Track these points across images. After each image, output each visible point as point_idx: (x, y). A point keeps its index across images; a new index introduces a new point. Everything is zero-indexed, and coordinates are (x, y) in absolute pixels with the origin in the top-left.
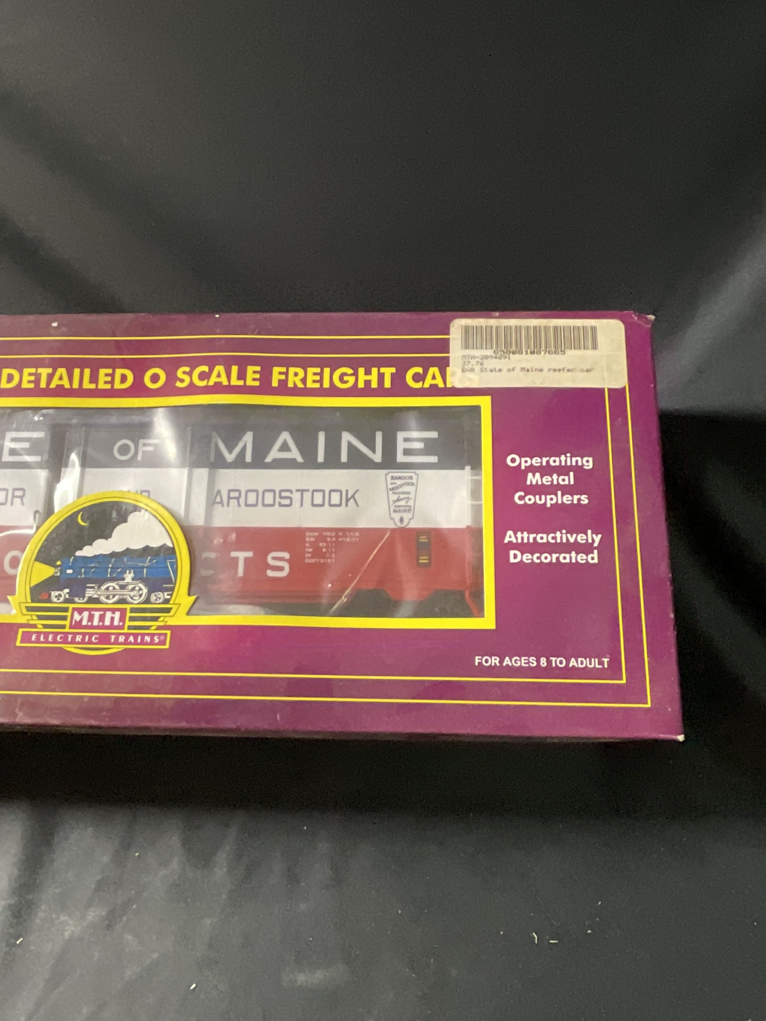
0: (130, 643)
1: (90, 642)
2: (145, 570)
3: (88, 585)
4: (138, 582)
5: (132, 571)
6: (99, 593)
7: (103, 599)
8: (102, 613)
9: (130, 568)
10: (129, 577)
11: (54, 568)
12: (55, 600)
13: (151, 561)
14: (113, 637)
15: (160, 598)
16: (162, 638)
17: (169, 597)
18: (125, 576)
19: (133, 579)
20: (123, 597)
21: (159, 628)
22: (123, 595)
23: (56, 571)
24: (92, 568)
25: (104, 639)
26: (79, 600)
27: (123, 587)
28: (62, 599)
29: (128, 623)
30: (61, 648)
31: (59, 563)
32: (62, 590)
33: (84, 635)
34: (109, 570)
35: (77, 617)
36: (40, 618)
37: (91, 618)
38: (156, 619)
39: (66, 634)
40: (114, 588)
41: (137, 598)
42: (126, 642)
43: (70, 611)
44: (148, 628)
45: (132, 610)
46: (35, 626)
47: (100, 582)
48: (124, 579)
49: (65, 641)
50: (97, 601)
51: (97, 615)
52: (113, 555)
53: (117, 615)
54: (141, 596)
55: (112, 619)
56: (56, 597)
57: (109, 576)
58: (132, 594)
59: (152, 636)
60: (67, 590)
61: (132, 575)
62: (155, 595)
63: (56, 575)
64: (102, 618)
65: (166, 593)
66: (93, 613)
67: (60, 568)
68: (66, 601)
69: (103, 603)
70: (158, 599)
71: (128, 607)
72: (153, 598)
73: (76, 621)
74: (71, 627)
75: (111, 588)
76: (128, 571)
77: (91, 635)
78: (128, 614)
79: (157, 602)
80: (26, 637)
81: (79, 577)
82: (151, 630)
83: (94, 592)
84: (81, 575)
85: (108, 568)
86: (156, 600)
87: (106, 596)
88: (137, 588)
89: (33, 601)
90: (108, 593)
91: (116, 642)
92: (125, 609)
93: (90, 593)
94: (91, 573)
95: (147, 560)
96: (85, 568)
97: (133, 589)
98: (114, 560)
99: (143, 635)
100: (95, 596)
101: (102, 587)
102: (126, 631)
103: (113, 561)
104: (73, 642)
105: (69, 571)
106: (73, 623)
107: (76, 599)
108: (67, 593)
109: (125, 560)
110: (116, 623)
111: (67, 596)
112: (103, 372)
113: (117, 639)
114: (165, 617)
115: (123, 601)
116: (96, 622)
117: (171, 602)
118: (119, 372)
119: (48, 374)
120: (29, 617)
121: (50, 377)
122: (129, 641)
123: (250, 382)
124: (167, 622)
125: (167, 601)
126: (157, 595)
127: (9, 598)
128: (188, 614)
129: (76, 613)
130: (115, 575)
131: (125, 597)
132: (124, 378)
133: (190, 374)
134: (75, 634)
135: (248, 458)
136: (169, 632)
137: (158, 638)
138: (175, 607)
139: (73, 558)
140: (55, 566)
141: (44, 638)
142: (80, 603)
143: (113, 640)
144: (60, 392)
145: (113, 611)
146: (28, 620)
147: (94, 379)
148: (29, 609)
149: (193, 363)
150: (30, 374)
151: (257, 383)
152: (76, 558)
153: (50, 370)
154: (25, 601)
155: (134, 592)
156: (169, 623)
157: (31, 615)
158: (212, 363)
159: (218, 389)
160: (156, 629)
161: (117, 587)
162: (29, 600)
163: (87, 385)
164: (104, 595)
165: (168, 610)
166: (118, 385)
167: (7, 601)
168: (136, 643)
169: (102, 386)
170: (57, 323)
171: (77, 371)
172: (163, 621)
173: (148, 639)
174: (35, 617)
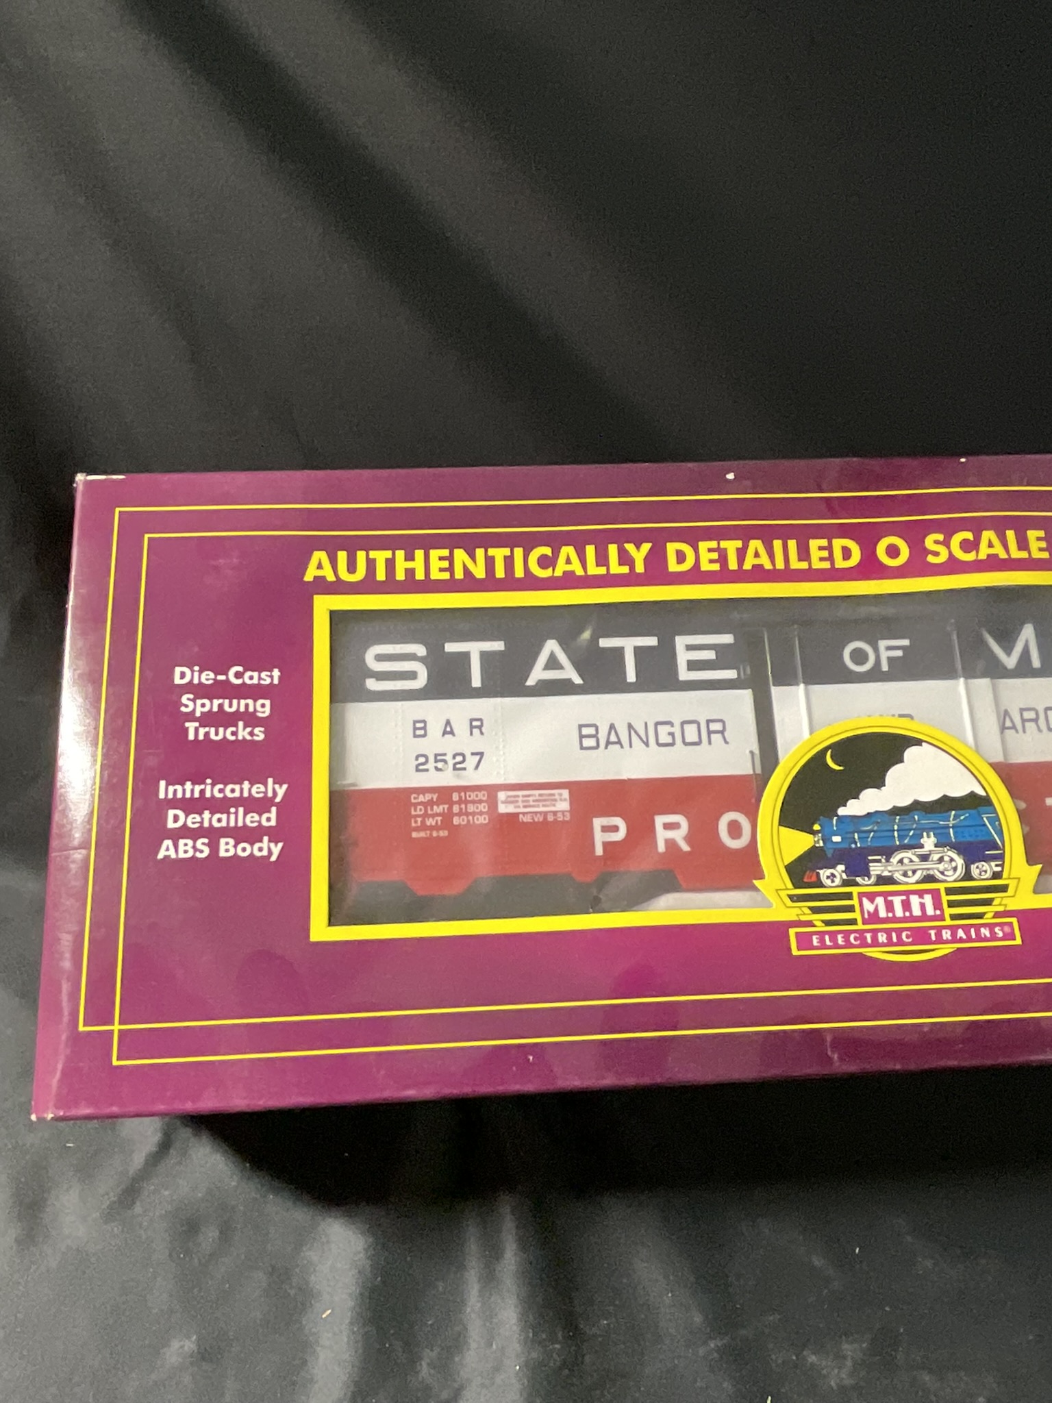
0: (961, 940)
1: (900, 942)
2: (951, 830)
3: (870, 858)
4: (946, 849)
5: (932, 834)
6: (890, 868)
7: (898, 876)
8: (904, 897)
9: (928, 830)
10: (929, 842)
11: (812, 836)
12: (828, 882)
13: (956, 817)
14: (933, 933)
15: (986, 871)
16: (1007, 929)
17: (999, 869)
18: (922, 841)
19: (936, 846)
20: (928, 872)
21: (997, 915)
22: (928, 869)
23: (816, 839)
24: (870, 831)
25: (921, 936)
26: (864, 880)
27: (924, 858)
28: (838, 881)
29: (948, 911)
30: (861, 954)
31: (816, 827)
32: (834, 867)
33: (888, 932)
34: (896, 834)
35: (868, 906)
36: (815, 910)
37: (890, 906)
38: (988, 902)
39: (862, 932)
40: (911, 861)
41: (951, 873)
42: (954, 940)
43: (855, 896)
44: (980, 916)
45: (950, 891)
46: (810, 924)
47: (888, 853)
48: (922, 846)
49: (864, 944)
50: (890, 881)
51: (897, 901)
52: (896, 811)
53: (928, 899)
54: (955, 869)
55: (923, 906)
56: (828, 877)
57: (898, 843)
58: (941, 867)
59: (991, 927)
60: (841, 868)
61: (933, 840)
62: (977, 867)
63: (817, 845)
64: (906, 905)
65: (993, 864)
66: (890, 898)
67: (820, 835)
68: (845, 883)
69: (900, 884)
70: (983, 873)
71: (941, 887)
72: (975, 871)
73: (869, 912)
74: (865, 922)
75: (906, 861)
76: (925, 834)
77: (899, 931)
78: (945, 899)
79: (982, 877)
80: (804, 941)
81: (853, 846)
82: (987, 918)
83: (883, 868)
84: (856, 843)
85: (894, 830)
86: (980, 875)
87: (901, 872)
88: (946, 859)
89: (796, 887)
90: (905, 868)
91: (940, 940)
92: (938, 891)
93: (876, 869)
94: (869, 839)
95: (950, 817)
96: (856, 832)
97: (941, 860)
98: (899, 819)
99: (977, 928)
100: (886, 874)
101: (891, 860)
102: (948, 922)
103: (897, 821)
104: (875, 943)
105: (837, 839)
106: (866, 916)
107: (859, 879)
108: (843, 872)
109: (916, 817)
110: (930, 911)
111: (844, 876)
112: (814, 544)
113: (939, 935)
114: (1002, 898)
115: (929, 879)
116: (899, 912)
117: (1005, 875)
118: (838, 544)
119: (738, 550)
120: (798, 911)
121: (741, 554)
122: (958, 937)
123: (1037, 555)
124: (1006, 905)
125: (997, 875)
126: (980, 866)
127: (757, 883)
128: (1036, 891)
129: (865, 901)
130: (906, 841)
131: (931, 872)
132: (847, 553)
133: (946, 543)
134: (875, 932)
135: (1036, 663)
136: (1014, 920)
137: (1002, 930)
138: (1012, 884)
139: (835, 818)
140: (814, 833)
141: (830, 941)
142: (865, 885)
143: (933, 938)
144: (759, 575)
145: (921, 893)
146: (798, 915)
147: (804, 554)
148: (792, 898)
149: (949, 529)
150: (710, 550)
151: (1045, 555)
152: (840, 818)
153: (739, 544)
154: (784, 888)
155: (943, 863)
156: (1011, 907)
157: (800, 907)
158: (977, 527)
159: (994, 564)
160: (994, 917)
161: (915, 859)
162: (790, 885)
163: (795, 564)
164: (897, 871)
165: (1004, 888)
166: (840, 563)
167: (755, 889)
168: (969, 940)
169: (817, 565)
170: (733, 474)
171: (778, 544)
172: (1000, 905)
173: (985, 932)
174: (808, 911)
